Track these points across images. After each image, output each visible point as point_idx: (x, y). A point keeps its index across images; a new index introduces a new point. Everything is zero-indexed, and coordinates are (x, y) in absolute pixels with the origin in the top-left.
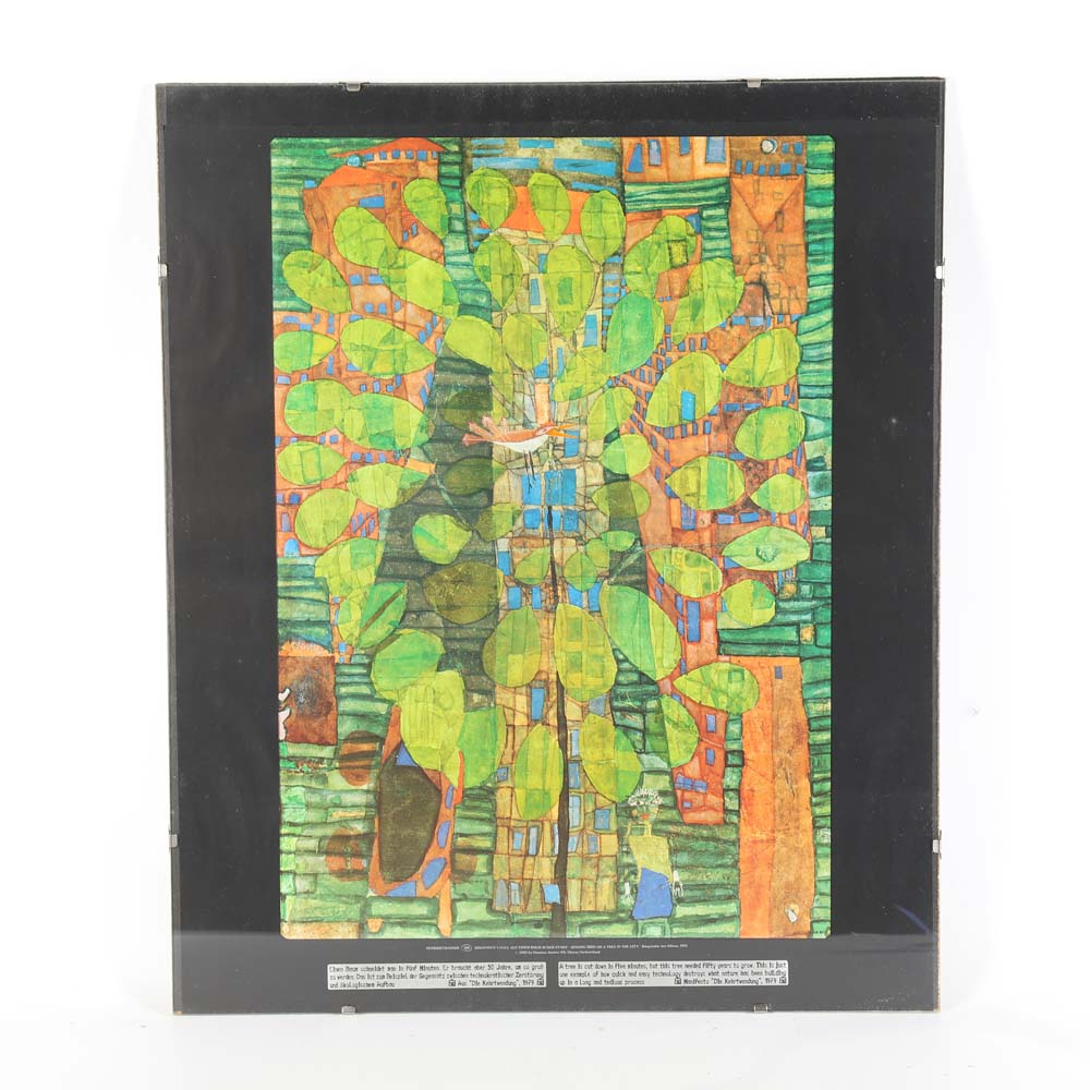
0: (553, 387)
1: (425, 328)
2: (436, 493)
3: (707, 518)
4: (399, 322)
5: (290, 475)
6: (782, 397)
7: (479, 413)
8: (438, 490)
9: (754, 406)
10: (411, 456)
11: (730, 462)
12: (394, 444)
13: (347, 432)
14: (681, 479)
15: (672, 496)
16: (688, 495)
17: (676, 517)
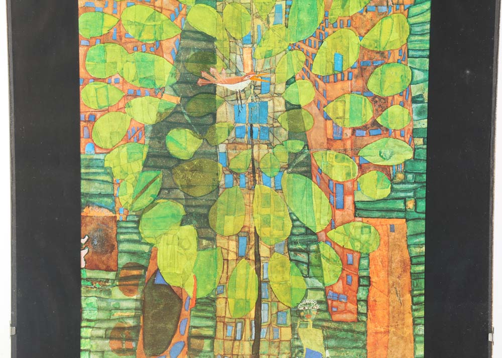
0: (254, 50)
1: (174, 12)
2: (181, 115)
3: (349, 133)
4: (158, 7)
5: (89, 102)
6: (397, 57)
7: (208, 66)
8: (182, 113)
9: (379, 63)
10: (166, 92)
11: (364, 98)
12: (155, 84)
13: (126, 77)
14: (333, 108)
15: (327, 118)
16: (337, 118)
17: (329, 132)
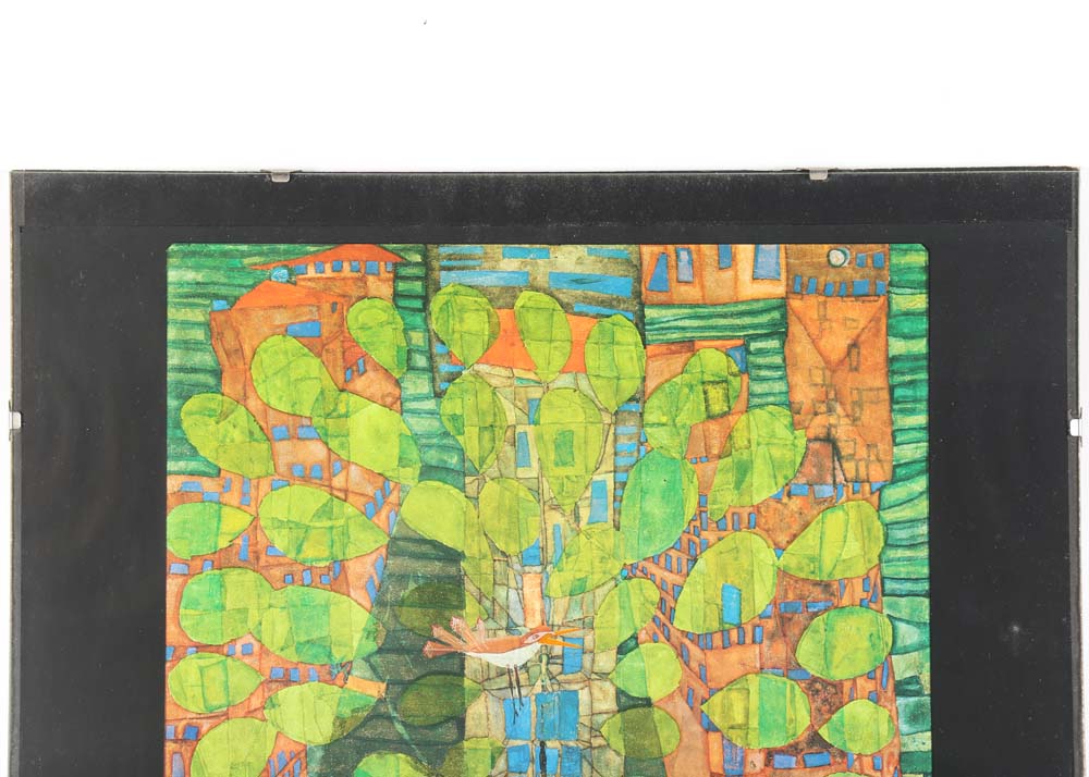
0: (547, 578)
1: (374, 499)
2: (386, 723)
3: (758, 760)
4: (340, 490)
5: (186, 700)
6: (860, 594)
7: (447, 613)
8: (390, 718)
9: (821, 605)
10: (354, 672)
11: (789, 682)
12: (330, 655)
13: (266, 641)
14: (723, 706)
15: (710, 728)
16: (732, 727)
17: (716, 758)
